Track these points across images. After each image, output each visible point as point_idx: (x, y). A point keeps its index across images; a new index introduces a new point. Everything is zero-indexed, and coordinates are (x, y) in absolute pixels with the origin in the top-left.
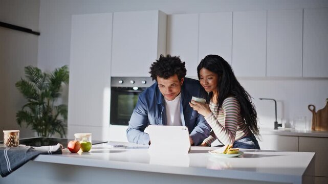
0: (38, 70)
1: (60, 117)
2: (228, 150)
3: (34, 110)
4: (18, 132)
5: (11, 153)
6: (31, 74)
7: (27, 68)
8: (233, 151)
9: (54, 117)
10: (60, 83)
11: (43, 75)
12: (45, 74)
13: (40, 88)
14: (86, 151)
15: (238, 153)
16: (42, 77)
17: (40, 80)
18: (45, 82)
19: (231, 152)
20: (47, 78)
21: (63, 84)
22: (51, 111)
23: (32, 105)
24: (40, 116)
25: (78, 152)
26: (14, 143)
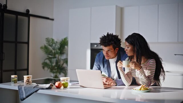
0: (53, 40)
1: (65, 65)
2: (142, 88)
3: (51, 62)
4: (31, 77)
5: (26, 88)
6: (49, 42)
7: (47, 39)
8: (145, 89)
9: (61, 65)
10: (64, 47)
11: (55, 42)
12: (56, 42)
13: (54, 49)
14: (65, 87)
15: (148, 90)
16: (54, 43)
17: (54, 45)
18: (57, 46)
19: (144, 89)
20: (57, 44)
21: (66, 47)
22: (60, 62)
23: (49, 59)
24: (54, 64)
25: (61, 88)
26: (29, 82)
